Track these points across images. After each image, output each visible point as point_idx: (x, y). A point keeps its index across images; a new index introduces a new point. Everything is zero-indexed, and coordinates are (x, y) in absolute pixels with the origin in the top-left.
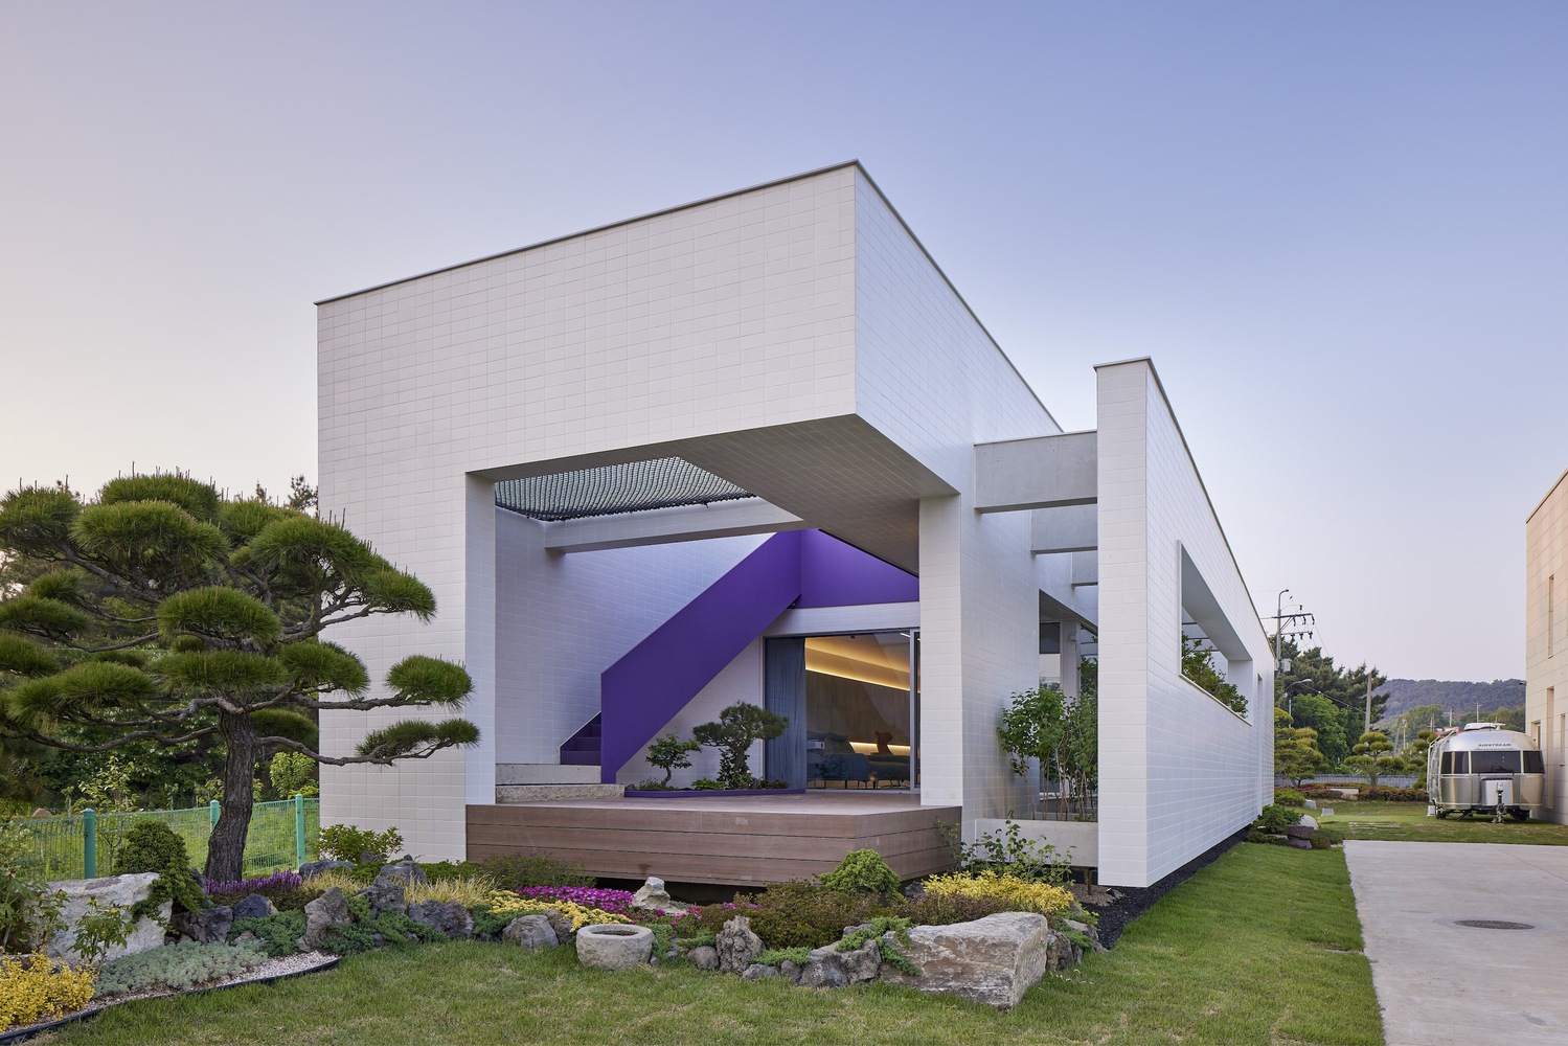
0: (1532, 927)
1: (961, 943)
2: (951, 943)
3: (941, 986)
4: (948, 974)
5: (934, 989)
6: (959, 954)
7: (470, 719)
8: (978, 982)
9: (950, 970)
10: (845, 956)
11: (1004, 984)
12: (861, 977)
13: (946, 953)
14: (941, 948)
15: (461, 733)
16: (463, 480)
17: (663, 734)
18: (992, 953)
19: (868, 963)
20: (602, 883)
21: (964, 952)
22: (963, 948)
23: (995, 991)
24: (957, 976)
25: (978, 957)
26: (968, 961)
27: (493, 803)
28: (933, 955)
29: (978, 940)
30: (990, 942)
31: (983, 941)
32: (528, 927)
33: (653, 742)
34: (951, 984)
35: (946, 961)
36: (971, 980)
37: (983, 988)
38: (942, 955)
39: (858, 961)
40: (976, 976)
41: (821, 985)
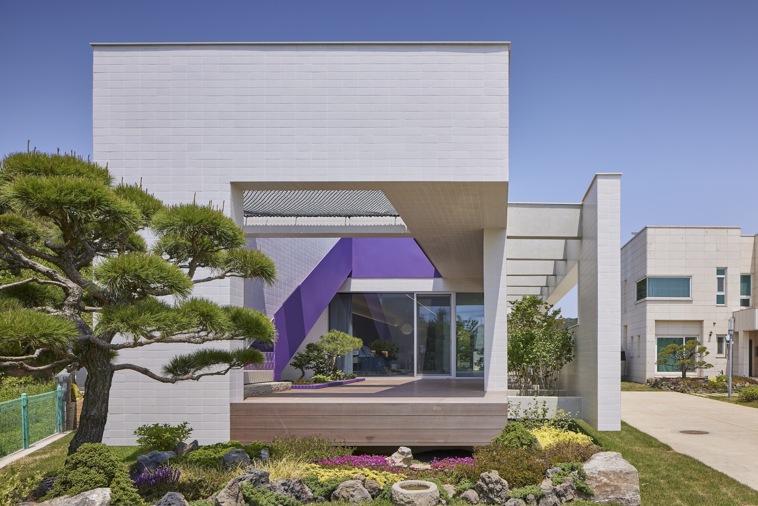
1: (610, 474)
3: (605, 498)
4: (607, 492)
5: (603, 501)
6: (609, 479)
8: (624, 494)
9: (608, 489)
10: (558, 488)
11: (637, 494)
12: (568, 499)
13: (605, 480)
14: (602, 478)
18: (627, 478)
19: (570, 490)
20: (360, 451)
21: (613, 479)
22: (612, 476)
23: (633, 498)
24: (612, 492)
25: (620, 480)
26: (616, 483)
28: (599, 482)
29: (618, 471)
30: (624, 472)
31: (621, 472)
32: (352, 489)
34: (610, 497)
35: (606, 485)
36: (620, 493)
37: (627, 497)
38: (603, 481)
39: (566, 490)
40: (622, 491)
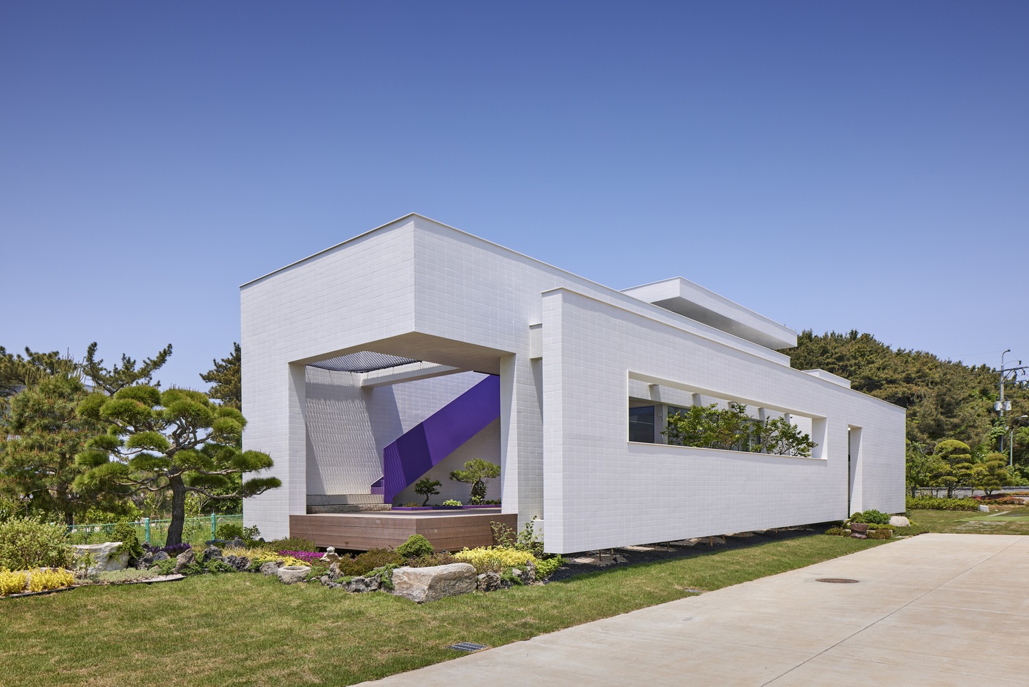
0: (857, 582)
2: (408, 574)
3: (400, 593)
4: (404, 588)
5: (398, 595)
6: (409, 579)
7: (278, 477)
8: (413, 592)
9: (405, 586)
10: (367, 580)
11: (423, 593)
12: (372, 589)
13: (406, 579)
14: (404, 577)
15: (273, 483)
16: (287, 366)
17: (423, 478)
19: (374, 582)
20: (315, 550)
22: (412, 577)
24: (407, 589)
25: (416, 581)
26: (412, 582)
27: (304, 513)
28: (401, 580)
32: (267, 567)
33: (418, 481)
34: (404, 592)
35: (405, 583)
36: (411, 591)
37: (414, 594)
38: (404, 581)
40: (413, 589)
41: (354, 592)
